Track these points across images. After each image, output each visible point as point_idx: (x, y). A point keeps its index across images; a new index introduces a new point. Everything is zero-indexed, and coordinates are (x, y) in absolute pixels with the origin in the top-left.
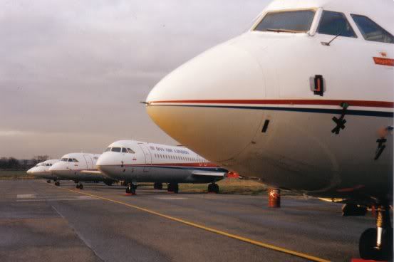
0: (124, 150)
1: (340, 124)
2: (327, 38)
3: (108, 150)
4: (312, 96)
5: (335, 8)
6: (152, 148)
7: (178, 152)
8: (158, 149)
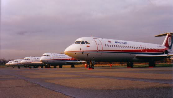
0: (48, 56)
1: (83, 53)
2: (82, 44)
3: (43, 56)
4: (80, 50)
5: (83, 41)
6: (55, 55)
7: (62, 55)
8: (57, 55)
